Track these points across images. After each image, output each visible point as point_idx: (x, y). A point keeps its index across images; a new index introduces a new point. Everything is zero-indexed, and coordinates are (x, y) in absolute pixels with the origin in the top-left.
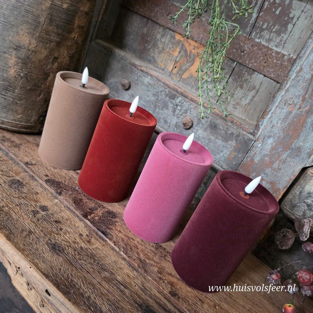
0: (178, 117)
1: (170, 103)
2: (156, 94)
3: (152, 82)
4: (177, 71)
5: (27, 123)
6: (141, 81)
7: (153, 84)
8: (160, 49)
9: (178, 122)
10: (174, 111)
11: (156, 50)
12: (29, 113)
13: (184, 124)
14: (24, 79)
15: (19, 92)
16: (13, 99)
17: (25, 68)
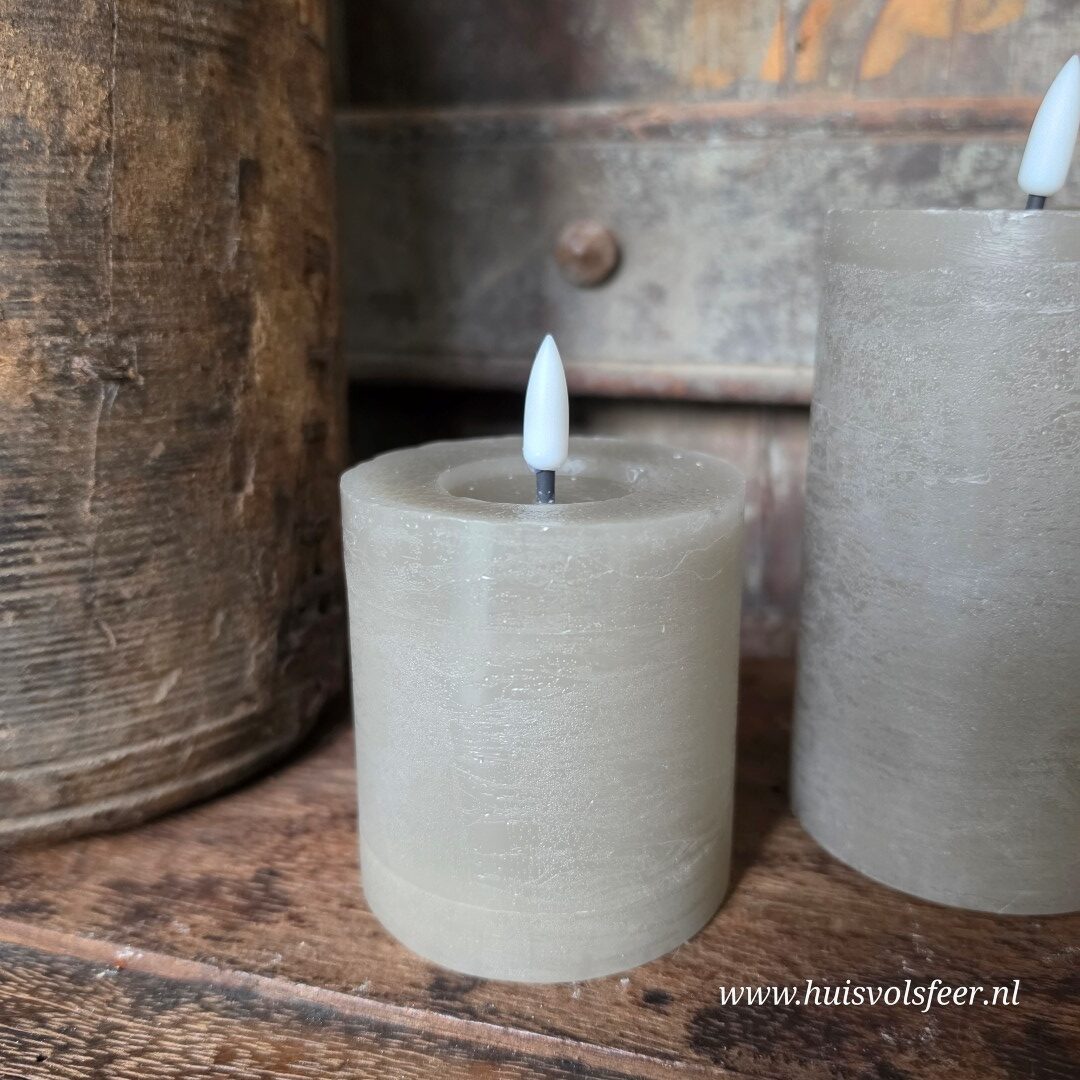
2: (802, 208)
4: (819, 57)
6: (674, 191)
7: (761, 164)
8: (663, 6)
12: (217, 633)
14: (108, 396)
15: (104, 514)
16: (81, 581)
17: (85, 304)
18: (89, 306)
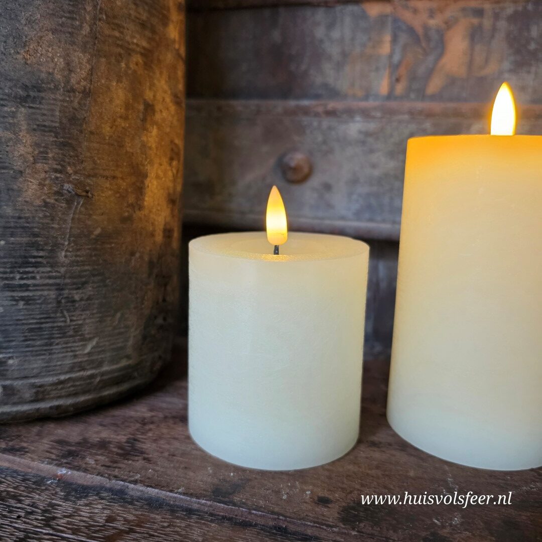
4: (405, 85)
5: (118, 363)
6: (337, 140)
7: (378, 129)
8: (335, 60)
11: (328, 67)
15: (70, 258)
16: (57, 289)
17: (72, 160)
18: (73, 161)
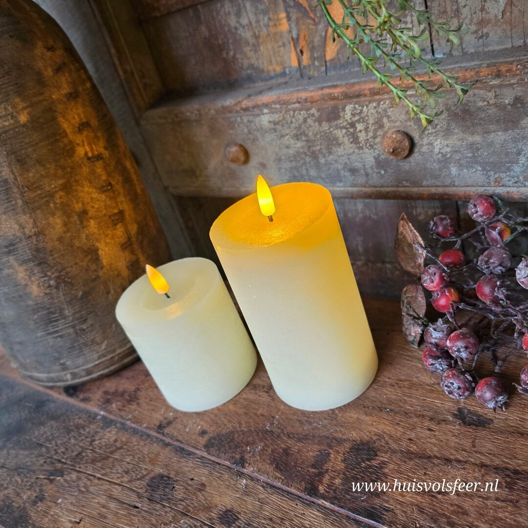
0: (371, 146)
1: (336, 131)
2: (299, 133)
3: (276, 117)
4: (309, 55)
6: (258, 130)
7: (281, 118)
8: (251, 43)
9: (379, 155)
10: (355, 140)
13: (394, 152)
14: (62, 286)
15: (72, 312)
16: (72, 328)
18: (49, 269)
